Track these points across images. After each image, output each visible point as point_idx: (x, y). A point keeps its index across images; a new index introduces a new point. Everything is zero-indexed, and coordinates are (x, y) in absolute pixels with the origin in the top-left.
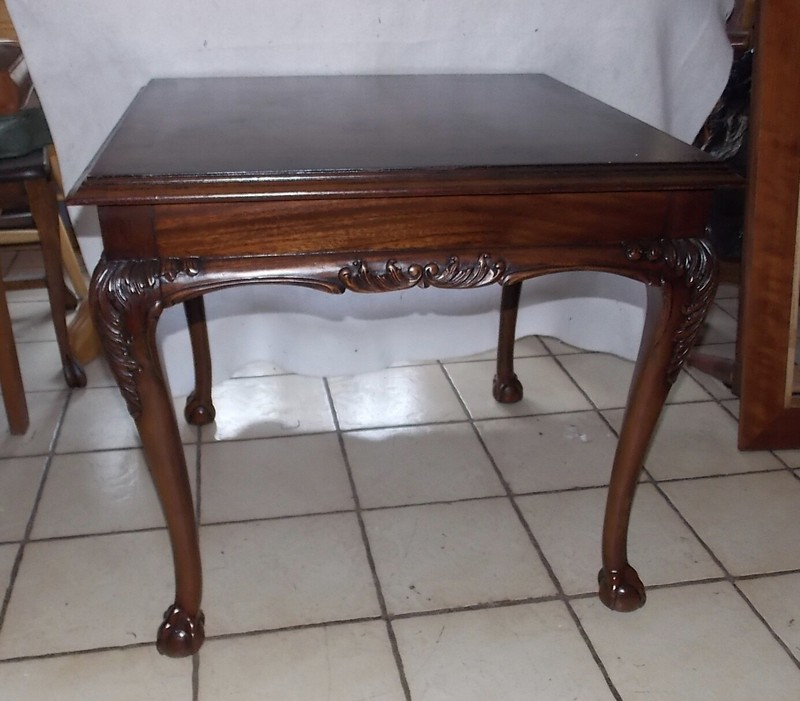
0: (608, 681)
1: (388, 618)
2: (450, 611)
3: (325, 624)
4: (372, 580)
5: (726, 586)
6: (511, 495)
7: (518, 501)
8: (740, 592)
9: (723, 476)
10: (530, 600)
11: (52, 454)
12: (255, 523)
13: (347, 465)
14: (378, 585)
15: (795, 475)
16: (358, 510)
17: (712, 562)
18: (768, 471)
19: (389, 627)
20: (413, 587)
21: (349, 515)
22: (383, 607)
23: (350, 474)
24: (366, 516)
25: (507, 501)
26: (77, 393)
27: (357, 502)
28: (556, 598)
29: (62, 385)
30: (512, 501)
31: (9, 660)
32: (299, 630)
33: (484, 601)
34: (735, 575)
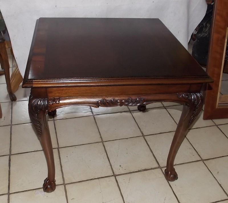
0: (173, 192)
1: (115, 176)
2: (131, 173)
3: (98, 178)
4: (109, 164)
5: (201, 162)
6: (143, 136)
7: (146, 137)
8: (205, 164)
9: (199, 128)
10: (152, 169)
11: (11, 125)
12: (75, 147)
13: (97, 126)
14: (111, 165)
15: (218, 127)
16: (102, 142)
17: (198, 155)
18: (211, 126)
19: (116, 178)
20: (120, 166)
21: (100, 143)
22: (113, 173)
23: (99, 130)
24: (105, 143)
25: (142, 137)
26: (14, 103)
27: (102, 139)
28: (158, 168)
29: (9, 100)
30: (144, 138)
31: (14, 193)
32: (92, 180)
33: (140, 169)
34: (204, 159)
